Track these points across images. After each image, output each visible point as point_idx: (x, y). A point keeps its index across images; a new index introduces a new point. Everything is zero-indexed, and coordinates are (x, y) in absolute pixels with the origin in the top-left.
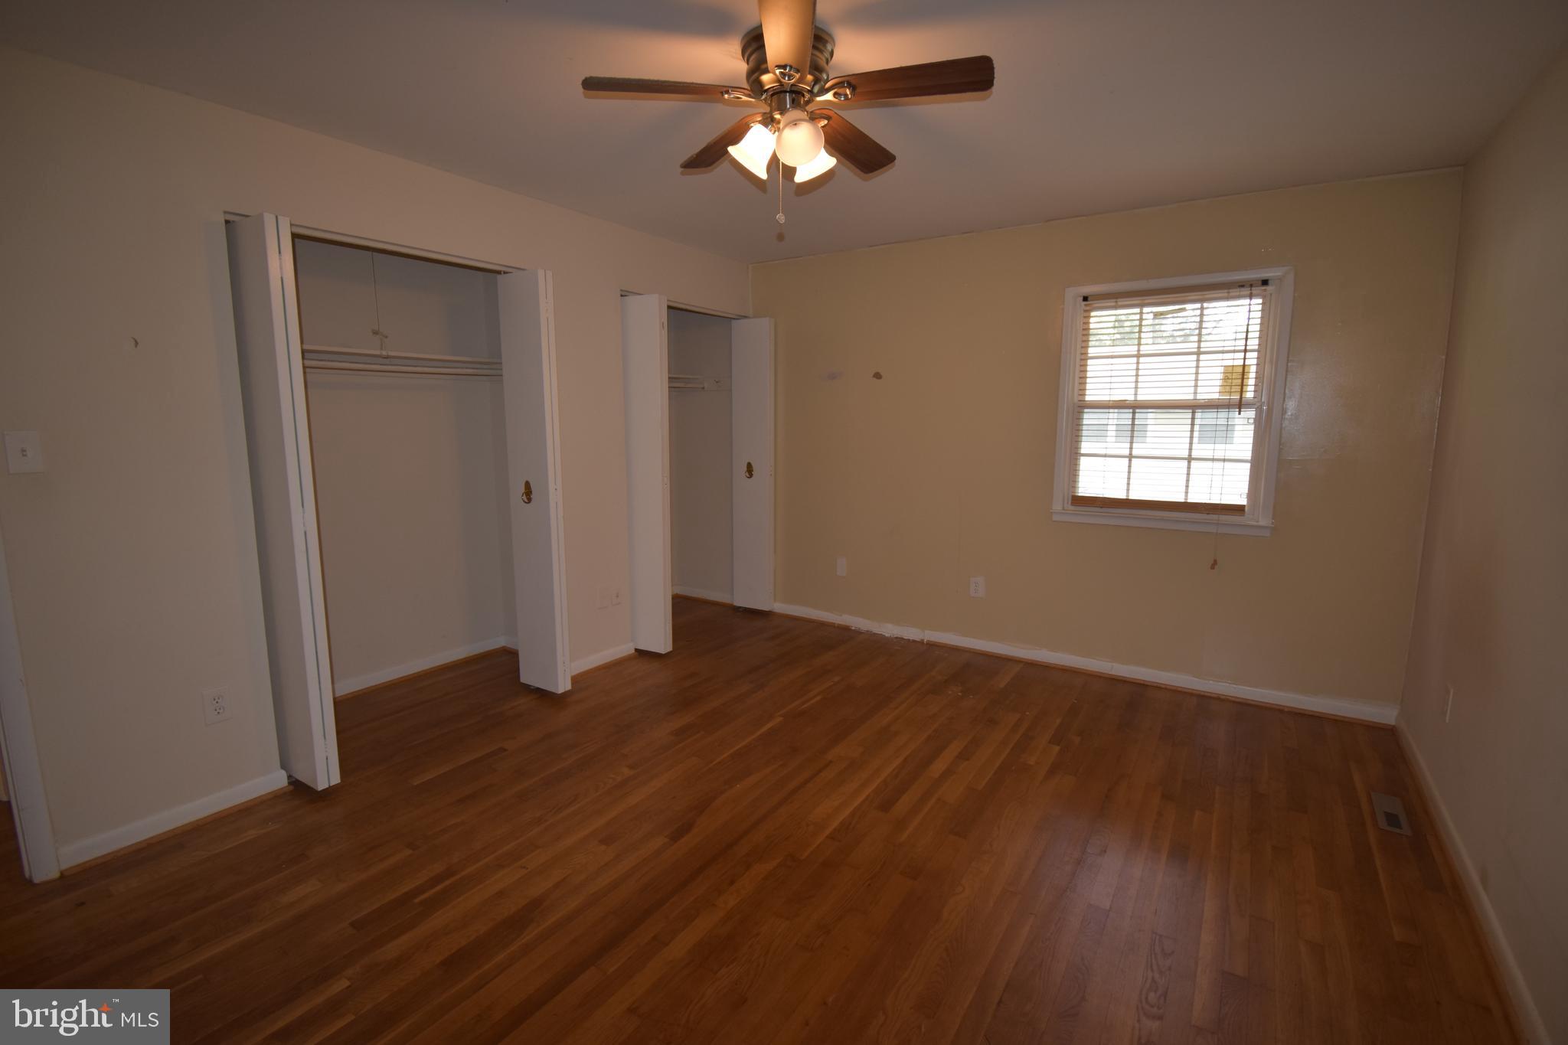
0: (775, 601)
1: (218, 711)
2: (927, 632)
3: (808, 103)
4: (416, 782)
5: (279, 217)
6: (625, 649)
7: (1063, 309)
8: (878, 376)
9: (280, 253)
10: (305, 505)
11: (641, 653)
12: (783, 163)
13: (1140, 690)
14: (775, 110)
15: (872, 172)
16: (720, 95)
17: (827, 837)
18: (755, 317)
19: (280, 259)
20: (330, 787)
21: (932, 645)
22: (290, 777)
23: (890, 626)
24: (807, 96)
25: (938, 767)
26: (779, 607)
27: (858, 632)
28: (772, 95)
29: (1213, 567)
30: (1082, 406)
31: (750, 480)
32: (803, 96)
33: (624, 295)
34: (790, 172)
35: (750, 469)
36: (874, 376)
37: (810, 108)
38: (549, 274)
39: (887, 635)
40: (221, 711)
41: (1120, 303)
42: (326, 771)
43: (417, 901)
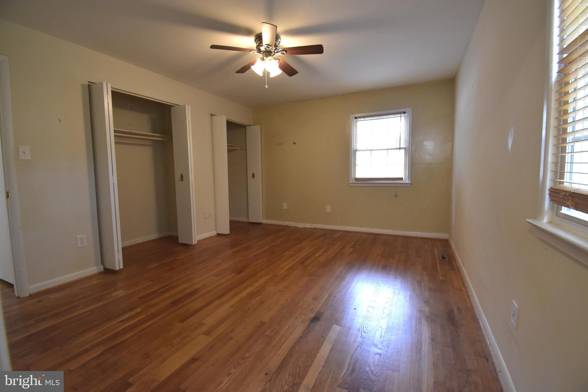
0: (263, 219)
1: (82, 243)
2: (313, 225)
3: (274, 55)
4: (149, 267)
5: (108, 83)
6: (213, 233)
7: (349, 122)
8: (295, 143)
9: (107, 94)
10: (114, 174)
11: (219, 235)
12: (267, 71)
13: (377, 236)
14: (265, 56)
15: (291, 76)
16: (249, 52)
17: (285, 270)
18: (254, 125)
19: (108, 96)
20: (120, 269)
21: (315, 229)
22: (104, 267)
23: (301, 224)
24: (273, 53)
25: (317, 255)
26: (264, 221)
27: (291, 227)
28: (264, 53)
29: (395, 196)
30: (356, 151)
31: (253, 179)
32: (272, 53)
33: (212, 115)
34: (269, 73)
35: (253, 175)
36: (293, 144)
37: (274, 56)
38: (189, 106)
39: (300, 227)
40: (83, 243)
41: (365, 119)
42: (118, 263)
43: (158, 292)
